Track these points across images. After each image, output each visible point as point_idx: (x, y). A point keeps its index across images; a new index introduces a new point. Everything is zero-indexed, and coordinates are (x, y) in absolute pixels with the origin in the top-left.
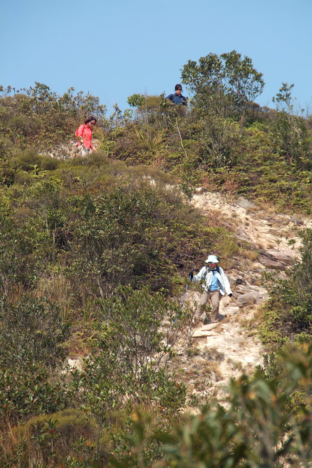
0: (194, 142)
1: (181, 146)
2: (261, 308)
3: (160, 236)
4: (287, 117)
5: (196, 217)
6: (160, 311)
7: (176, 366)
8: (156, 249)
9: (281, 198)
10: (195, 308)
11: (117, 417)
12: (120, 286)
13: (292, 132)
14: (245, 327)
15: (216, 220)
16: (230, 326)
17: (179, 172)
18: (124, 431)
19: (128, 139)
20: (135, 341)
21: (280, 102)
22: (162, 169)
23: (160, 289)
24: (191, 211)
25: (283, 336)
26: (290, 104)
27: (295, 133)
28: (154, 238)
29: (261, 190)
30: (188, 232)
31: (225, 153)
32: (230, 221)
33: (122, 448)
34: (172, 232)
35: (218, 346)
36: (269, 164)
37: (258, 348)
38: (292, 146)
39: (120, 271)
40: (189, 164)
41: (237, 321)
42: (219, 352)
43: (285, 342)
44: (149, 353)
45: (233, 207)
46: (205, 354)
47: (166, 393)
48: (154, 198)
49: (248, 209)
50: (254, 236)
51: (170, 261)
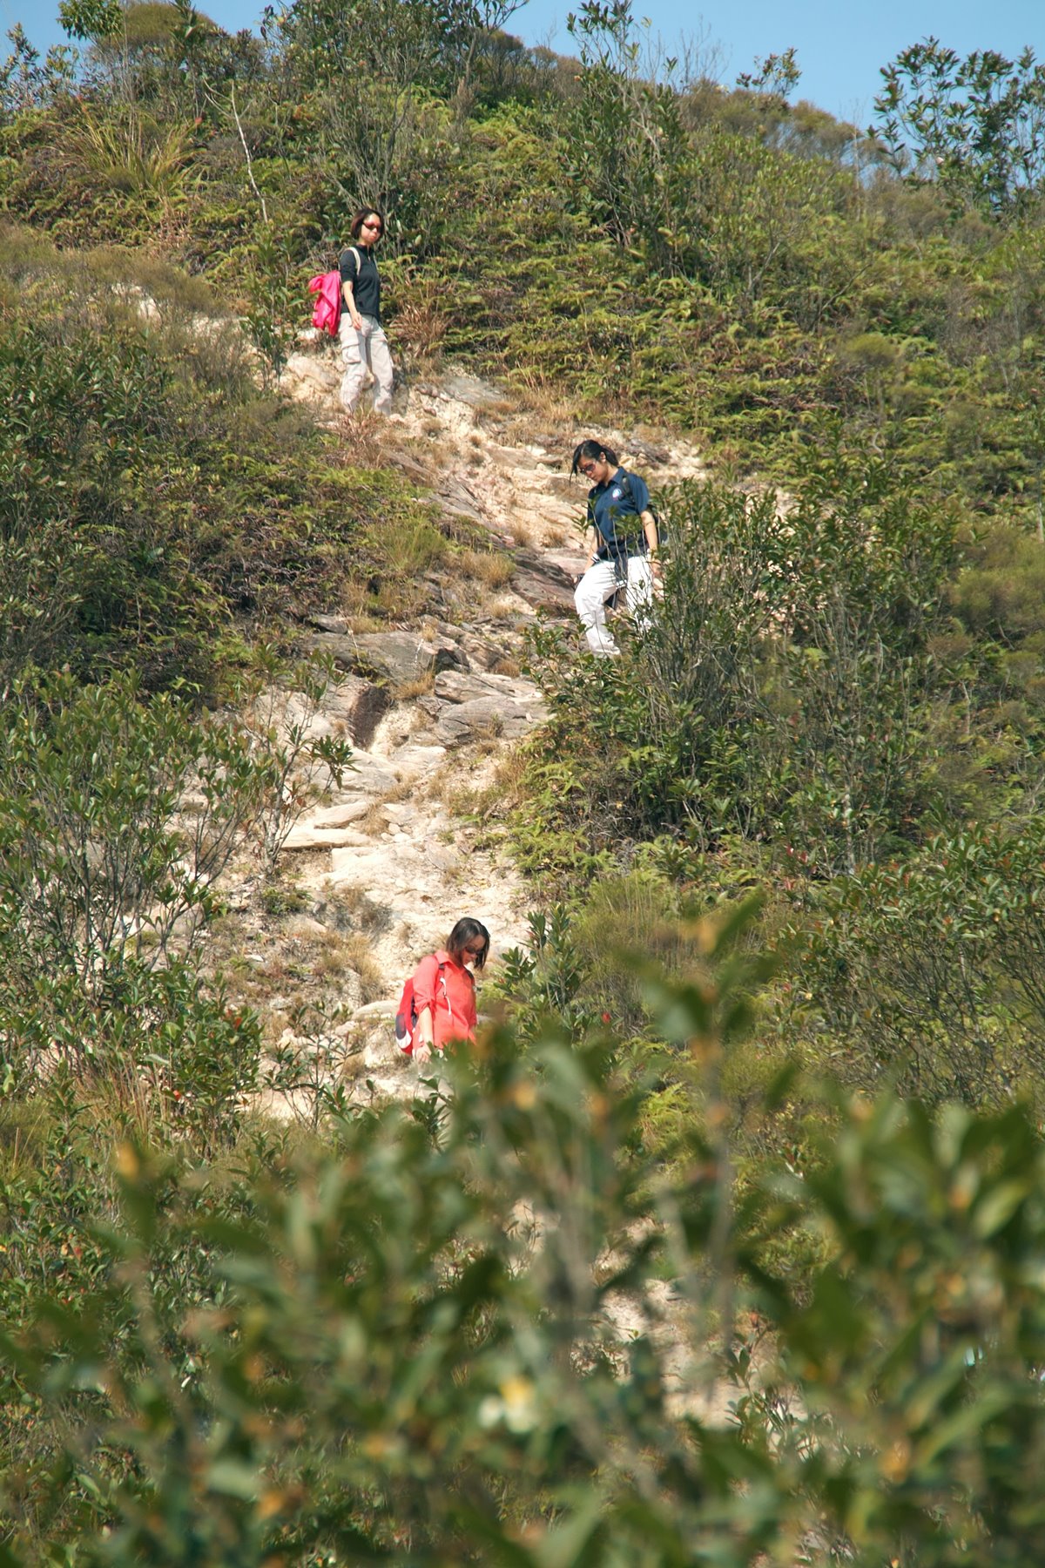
0: (293, 167)
1: (248, 183)
2: (518, 751)
3: (173, 496)
4: (616, 86)
5: (299, 433)
6: (173, 760)
7: (224, 946)
8: (159, 543)
9: (592, 370)
10: (293, 750)
11: (17, 1125)
12: (32, 670)
13: (635, 141)
14: (464, 818)
15: (368, 444)
16: (414, 814)
17: (239, 273)
18: (42, 1173)
19: (62, 153)
20: (85, 863)
21: (594, 31)
22: (181, 263)
23: (171, 684)
24: (279, 414)
25: (593, 848)
26: (629, 42)
27: (643, 142)
28: (151, 503)
29: (526, 342)
30: (271, 485)
31: (399, 209)
32: (415, 449)
33: (35, 1230)
34: (215, 486)
35: (371, 882)
36: (555, 251)
37: (507, 889)
38: (633, 188)
39: (30, 618)
40: (275, 247)
41: (435, 794)
42: (373, 900)
43: (601, 868)
44: (130, 901)
45: (427, 397)
46: (322, 908)
47: (192, 1043)
48: (152, 363)
49: (478, 406)
50: (499, 503)
51: (206, 583)
